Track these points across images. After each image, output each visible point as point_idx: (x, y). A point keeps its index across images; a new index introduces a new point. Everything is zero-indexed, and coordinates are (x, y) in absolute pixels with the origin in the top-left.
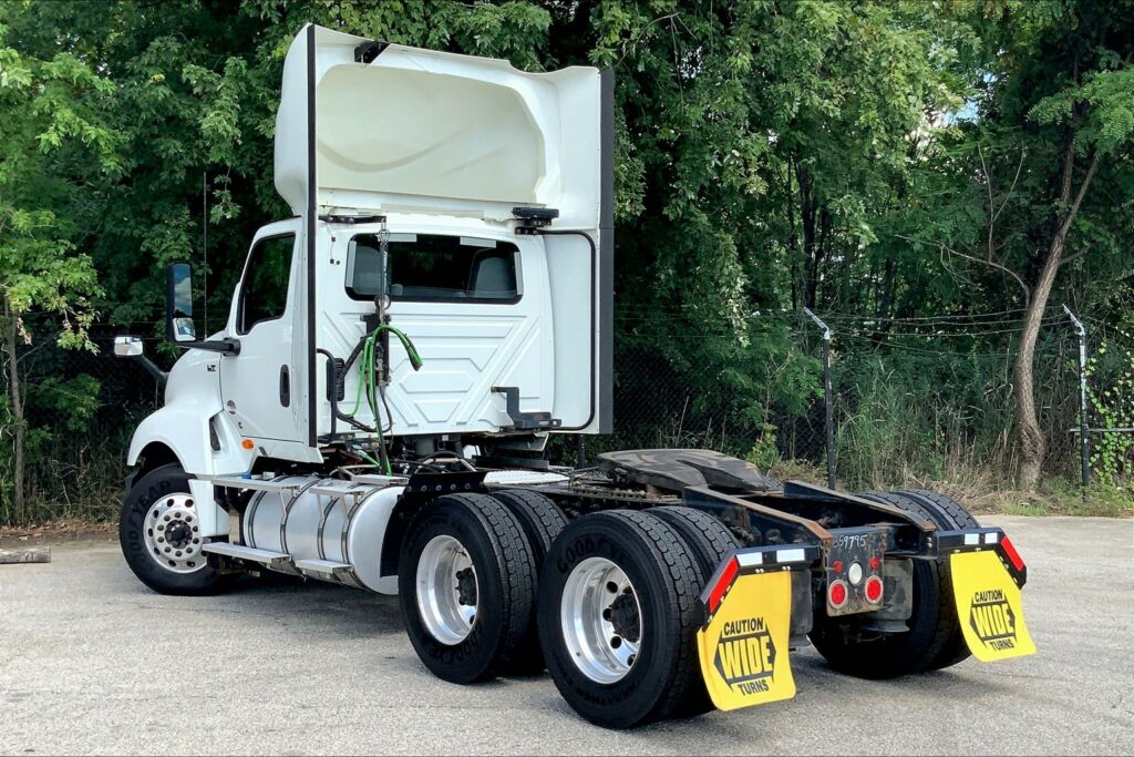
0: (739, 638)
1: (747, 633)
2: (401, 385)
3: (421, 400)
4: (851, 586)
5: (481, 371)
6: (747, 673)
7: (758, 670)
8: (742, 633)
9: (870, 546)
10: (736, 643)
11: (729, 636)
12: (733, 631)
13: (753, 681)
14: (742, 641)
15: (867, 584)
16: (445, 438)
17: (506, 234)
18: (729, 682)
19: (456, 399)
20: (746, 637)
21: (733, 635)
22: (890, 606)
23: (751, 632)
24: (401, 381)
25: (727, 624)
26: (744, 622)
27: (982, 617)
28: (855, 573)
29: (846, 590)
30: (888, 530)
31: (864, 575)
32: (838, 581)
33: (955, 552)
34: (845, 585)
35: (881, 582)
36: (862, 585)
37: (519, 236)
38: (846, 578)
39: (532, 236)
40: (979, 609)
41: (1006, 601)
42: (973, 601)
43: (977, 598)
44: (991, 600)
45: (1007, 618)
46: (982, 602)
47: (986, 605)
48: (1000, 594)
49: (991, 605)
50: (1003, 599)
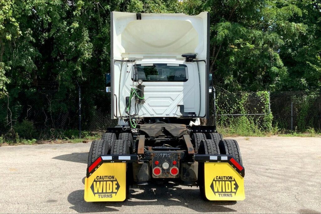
1: (107, 180)
2: (148, 104)
3: (154, 108)
4: (163, 169)
5: (173, 100)
6: (104, 191)
8: (105, 180)
9: (172, 157)
11: (99, 180)
12: (100, 179)
15: (171, 169)
16: (164, 118)
17: (182, 62)
19: (166, 108)
22: (184, 177)
23: (109, 180)
24: (148, 103)
25: (98, 177)
26: (106, 176)
27: (217, 186)
28: (166, 166)
30: (182, 153)
31: (170, 166)
32: (157, 167)
33: (207, 161)
34: (160, 169)
35: (178, 169)
36: (168, 169)
37: (187, 62)
38: (161, 167)
39: (191, 62)
40: (217, 182)
41: (234, 180)
42: (214, 179)
43: (217, 178)
44: (226, 180)
45: (234, 186)
46: (220, 180)
47: (222, 181)
48: (231, 178)
49: (225, 181)
50: (233, 179)
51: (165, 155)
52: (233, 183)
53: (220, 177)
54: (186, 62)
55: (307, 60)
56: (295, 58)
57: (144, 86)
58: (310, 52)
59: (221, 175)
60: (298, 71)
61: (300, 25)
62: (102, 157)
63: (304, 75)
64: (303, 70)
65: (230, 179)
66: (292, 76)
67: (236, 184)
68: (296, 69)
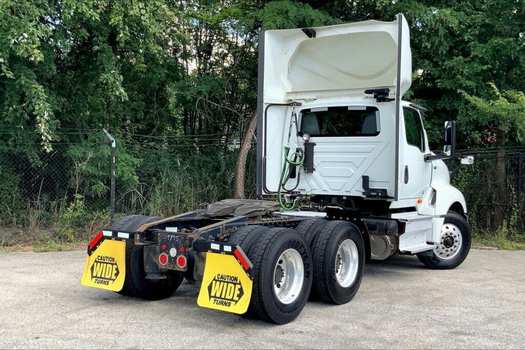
0: (104, 263)
1: (108, 262)
3: (328, 180)
4: (170, 257)
5: (357, 168)
6: (103, 276)
7: (109, 277)
8: (105, 261)
9: (180, 242)
10: (102, 264)
11: (100, 261)
12: (102, 259)
13: (104, 280)
14: (105, 264)
15: (178, 258)
18: (93, 277)
19: (346, 180)
20: (107, 263)
21: (101, 261)
23: (110, 262)
25: (99, 256)
26: (107, 257)
27: (217, 289)
28: (173, 252)
29: (167, 258)
31: (178, 254)
32: (164, 253)
33: (209, 251)
34: (167, 256)
35: (185, 259)
36: (176, 258)
37: (379, 103)
38: (168, 253)
39: (385, 102)
40: (218, 283)
41: (240, 284)
42: (215, 278)
43: (219, 277)
44: (229, 281)
45: (237, 292)
46: (221, 279)
47: (224, 282)
48: (236, 279)
49: (228, 283)
50: (238, 282)
51: (173, 238)
52: (238, 287)
53: (222, 276)
54: (377, 102)
55: (461, 86)
56: (438, 83)
57: (314, 144)
58: (467, 70)
59: (225, 273)
60: (444, 109)
61: (448, 12)
62: (103, 231)
63: (458, 118)
64: (454, 106)
65: (235, 281)
66: (433, 120)
67: (241, 290)
68: (440, 104)
